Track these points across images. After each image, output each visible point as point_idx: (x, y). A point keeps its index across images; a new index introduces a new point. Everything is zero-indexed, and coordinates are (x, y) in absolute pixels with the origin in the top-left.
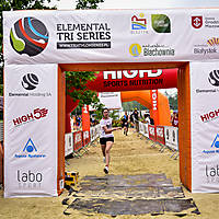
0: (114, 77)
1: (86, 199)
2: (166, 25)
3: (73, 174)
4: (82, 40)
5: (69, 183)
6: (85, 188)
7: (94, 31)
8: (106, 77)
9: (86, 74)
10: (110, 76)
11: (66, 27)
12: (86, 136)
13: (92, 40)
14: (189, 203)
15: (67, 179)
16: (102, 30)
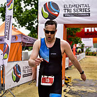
0: (90, 31)
1: (75, 90)
3: (69, 78)
4: (76, 13)
5: (66, 82)
7: (82, 8)
8: (86, 31)
9: (76, 29)
10: (88, 30)
11: (68, 6)
13: (81, 12)
15: (66, 80)
16: (86, 7)
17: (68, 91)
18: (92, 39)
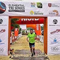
2: (41, 6)
3: (12, 49)
4: (16, 10)
6: (16, 53)
7: (20, 7)
12: (16, 38)
13: (19, 10)
14: (47, 58)
15: (11, 51)
16: (22, 7)
17: (12, 57)
18: (26, 25)
